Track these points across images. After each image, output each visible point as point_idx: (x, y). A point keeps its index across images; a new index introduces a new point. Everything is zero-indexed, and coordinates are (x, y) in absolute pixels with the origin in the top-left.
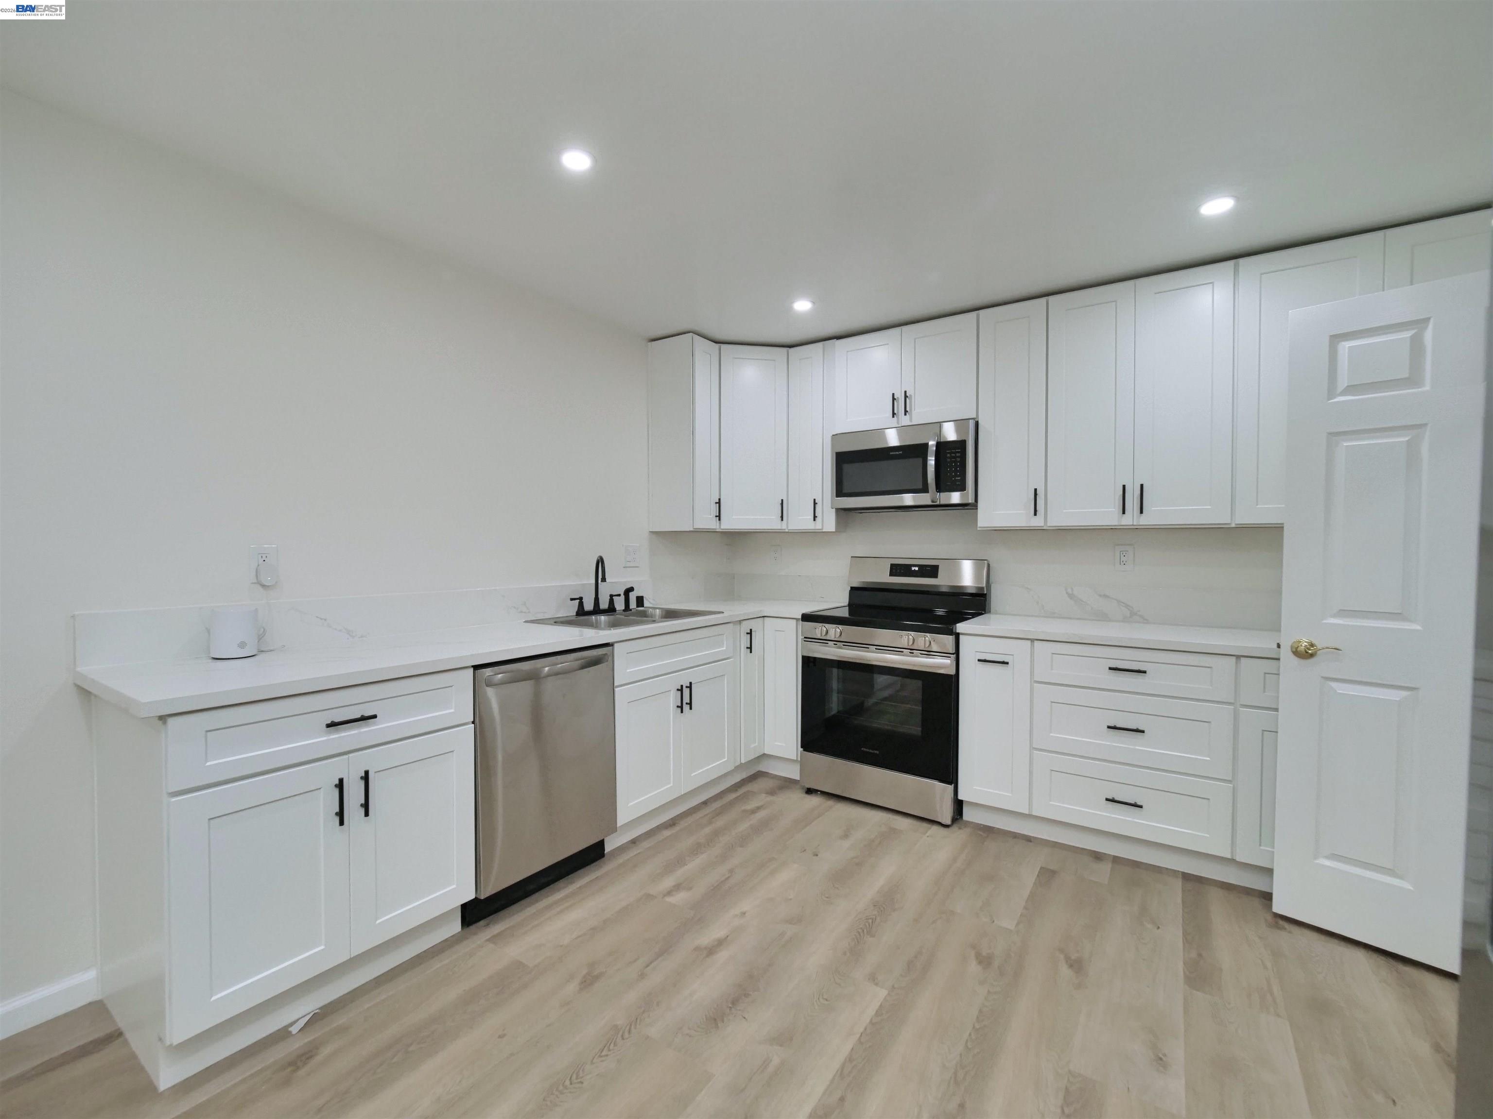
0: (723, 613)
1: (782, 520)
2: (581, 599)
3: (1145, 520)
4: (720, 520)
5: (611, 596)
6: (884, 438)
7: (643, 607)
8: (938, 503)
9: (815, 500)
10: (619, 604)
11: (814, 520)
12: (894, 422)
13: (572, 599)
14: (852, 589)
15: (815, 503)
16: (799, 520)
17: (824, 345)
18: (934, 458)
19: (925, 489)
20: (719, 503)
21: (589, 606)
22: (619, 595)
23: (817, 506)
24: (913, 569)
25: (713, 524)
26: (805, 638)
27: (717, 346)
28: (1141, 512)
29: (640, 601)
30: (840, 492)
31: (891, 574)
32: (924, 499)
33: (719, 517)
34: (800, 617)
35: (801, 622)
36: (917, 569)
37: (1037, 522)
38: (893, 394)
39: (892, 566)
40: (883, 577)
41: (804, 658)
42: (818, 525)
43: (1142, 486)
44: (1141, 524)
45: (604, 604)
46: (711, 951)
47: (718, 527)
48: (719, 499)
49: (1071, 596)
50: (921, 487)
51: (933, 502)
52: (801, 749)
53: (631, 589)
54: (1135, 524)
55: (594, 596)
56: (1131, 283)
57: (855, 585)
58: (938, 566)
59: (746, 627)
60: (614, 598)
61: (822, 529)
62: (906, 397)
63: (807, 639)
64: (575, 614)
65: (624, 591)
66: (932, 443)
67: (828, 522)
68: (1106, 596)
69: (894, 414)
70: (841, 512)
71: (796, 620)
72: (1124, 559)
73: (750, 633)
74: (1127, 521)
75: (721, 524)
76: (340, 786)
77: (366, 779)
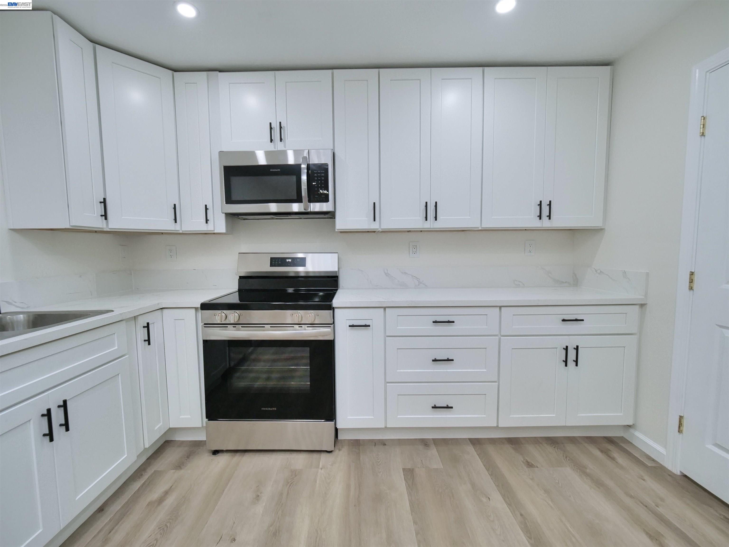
0: (113, 311)
1: (176, 222)
3: (438, 225)
4: (106, 219)
8: (309, 211)
9: (206, 206)
11: (207, 223)
12: (271, 146)
14: (240, 277)
15: (206, 209)
17: (208, 76)
18: (306, 177)
19: (299, 200)
20: (104, 202)
23: (208, 211)
24: (287, 260)
25: (100, 224)
26: (205, 324)
27: (91, 44)
28: (436, 220)
30: (229, 200)
31: (271, 265)
32: (298, 207)
33: (105, 216)
34: (199, 307)
35: (200, 311)
36: (290, 260)
37: (375, 226)
38: (270, 124)
39: (272, 259)
40: (264, 267)
41: (205, 342)
42: (210, 228)
43: (436, 203)
44: (435, 227)
47: (105, 226)
49: (387, 274)
50: (295, 198)
51: (305, 210)
52: (205, 420)
54: (431, 227)
56: (427, 70)
57: (242, 275)
58: (306, 258)
59: (143, 322)
61: (214, 231)
62: (281, 127)
63: (207, 325)
66: (304, 166)
67: (219, 224)
68: (405, 273)
69: (271, 141)
70: (230, 216)
71: (196, 309)
72: (415, 250)
73: (148, 326)
74: (428, 225)
75: (107, 224)
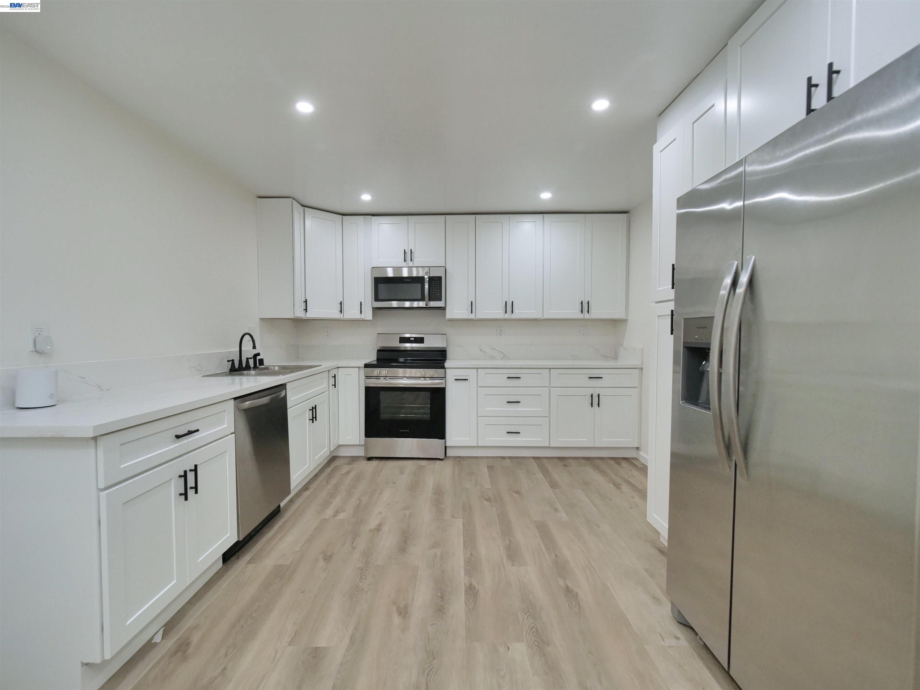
0: (321, 366)
1: (341, 313)
2: (233, 361)
3: (514, 316)
4: (306, 312)
5: (247, 359)
6: (401, 272)
7: (263, 365)
8: (429, 306)
9: (361, 302)
10: (251, 363)
11: (360, 313)
12: (404, 264)
13: (228, 361)
14: (378, 350)
15: (361, 304)
16: (351, 312)
17: (364, 218)
18: (428, 284)
19: (423, 299)
20: (306, 302)
21: (237, 366)
22: (251, 358)
23: (362, 306)
24: (411, 339)
25: (302, 315)
27: (303, 208)
28: (512, 313)
29: (261, 362)
30: (377, 299)
31: (399, 343)
32: (422, 304)
33: (306, 310)
34: (363, 366)
35: (364, 369)
36: (413, 339)
37: (472, 316)
38: (405, 250)
39: (400, 338)
40: (395, 344)
41: (366, 389)
42: (363, 316)
43: (512, 302)
44: (512, 318)
45: (244, 365)
46: (378, 528)
48: (306, 300)
49: (481, 350)
50: (420, 298)
51: (426, 305)
52: (364, 437)
53: (258, 354)
54: (510, 318)
55: (239, 359)
56: (507, 216)
57: (379, 348)
58: (424, 337)
59: (332, 373)
60: (249, 360)
61: (365, 318)
62: (411, 252)
63: (367, 377)
64: (229, 371)
65: (254, 354)
66: (427, 276)
67: (368, 315)
68: (494, 349)
69: (405, 260)
70: (375, 309)
71: (359, 368)
72: (501, 333)
73: (335, 377)
74: (507, 316)
75: (306, 315)
76: (185, 476)
77: (195, 470)
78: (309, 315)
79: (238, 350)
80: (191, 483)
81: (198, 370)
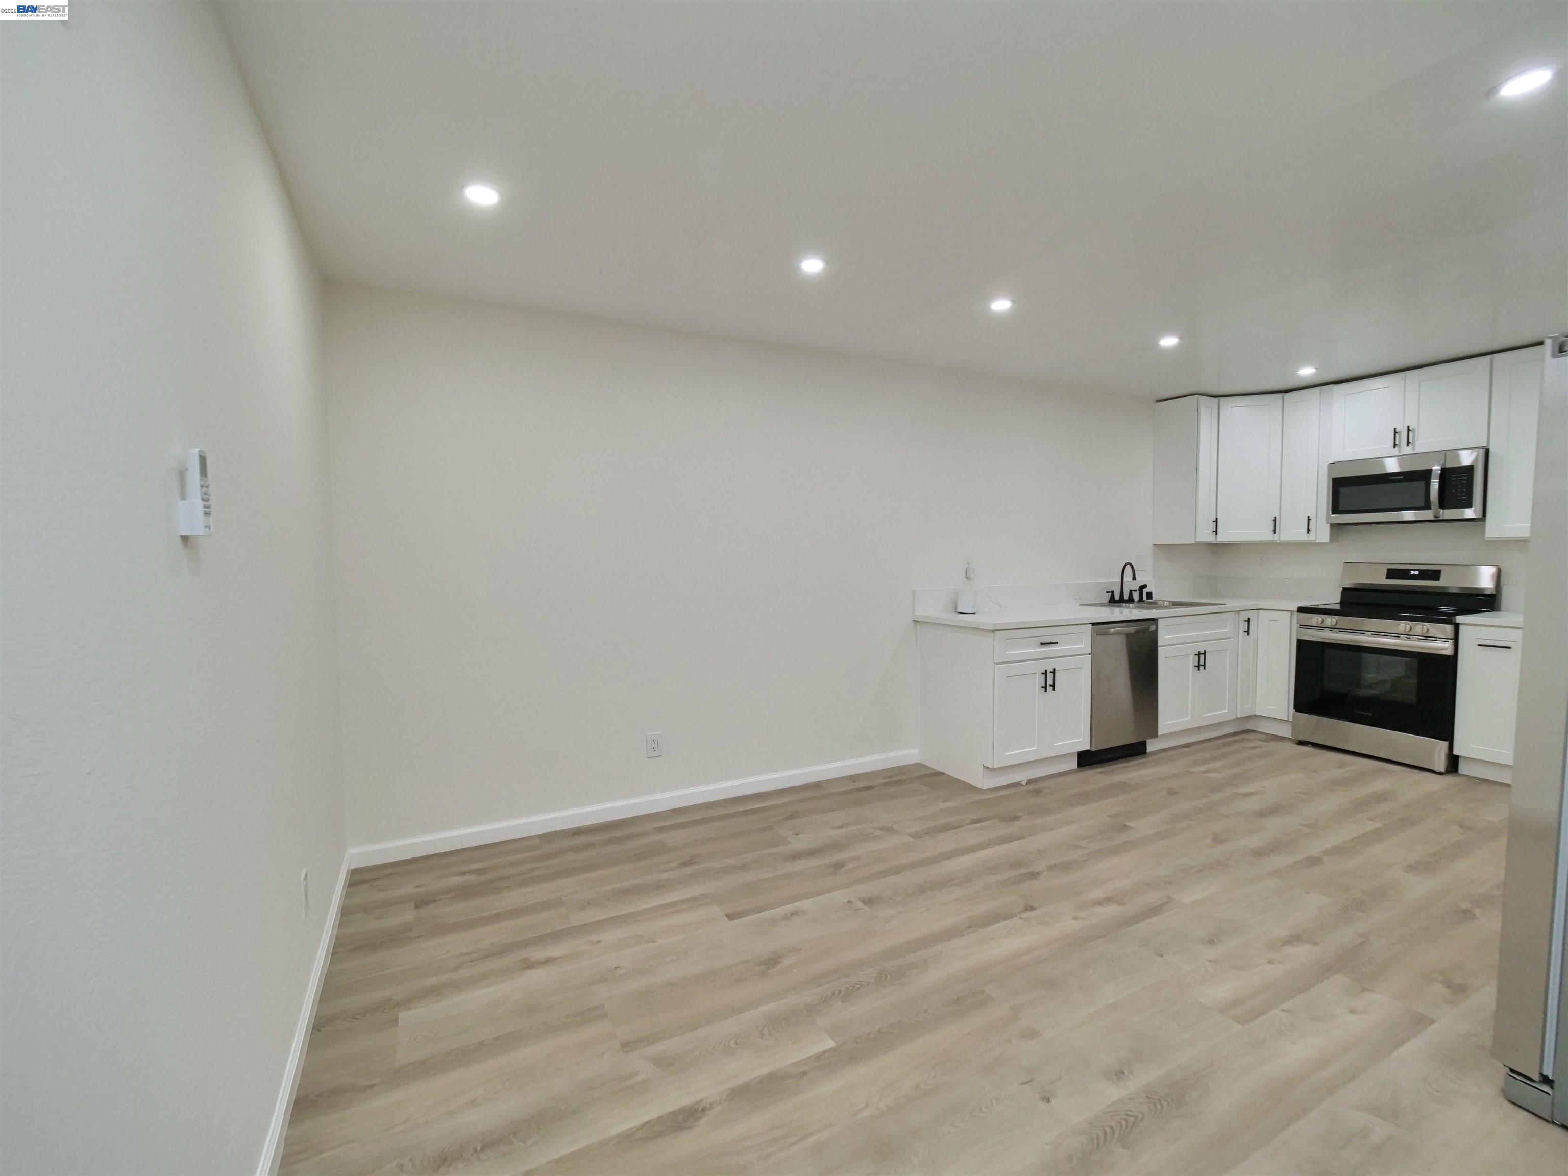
0: (1223, 604)
1: (1275, 533)
2: (1112, 592)
4: (1216, 534)
5: (1131, 591)
6: (1383, 466)
7: (1152, 599)
8: (1441, 518)
9: (1309, 517)
10: (1136, 596)
11: (1308, 533)
12: (1395, 451)
13: (1107, 592)
14: (1344, 589)
15: (1309, 519)
16: (1294, 532)
17: (1321, 389)
18: (1438, 481)
19: (1427, 506)
20: (1216, 521)
21: (1117, 597)
22: (1136, 590)
23: (1311, 522)
24: (1412, 572)
25: (1210, 538)
26: (1300, 625)
27: (1216, 400)
29: (1149, 595)
30: (1336, 509)
31: (1387, 578)
32: (1428, 515)
33: (1216, 532)
34: (1296, 610)
35: (1296, 614)
36: (1417, 573)
38: (1395, 428)
39: (1389, 570)
40: (1381, 579)
41: (1300, 643)
42: (1312, 537)
45: (1126, 597)
47: (1214, 539)
48: (1217, 519)
50: (1423, 505)
51: (1435, 517)
52: (1292, 710)
53: (1145, 586)
55: (1120, 590)
57: (1347, 586)
58: (1441, 570)
59: (1245, 616)
60: (1133, 592)
61: (1316, 540)
62: (1409, 430)
63: (1302, 626)
64: (1108, 602)
65: (1140, 586)
66: (1437, 468)
67: (1322, 533)
69: (1395, 445)
70: (1336, 526)
71: (1292, 612)
73: (1248, 621)
75: (1216, 538)
76: (1045, 673)
77: (1054, 672)
78: (1222, 538)
79: (1120, 580)
80: (1050, 682)
81: (1076, 599)
